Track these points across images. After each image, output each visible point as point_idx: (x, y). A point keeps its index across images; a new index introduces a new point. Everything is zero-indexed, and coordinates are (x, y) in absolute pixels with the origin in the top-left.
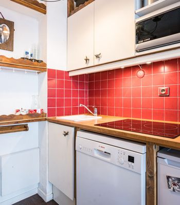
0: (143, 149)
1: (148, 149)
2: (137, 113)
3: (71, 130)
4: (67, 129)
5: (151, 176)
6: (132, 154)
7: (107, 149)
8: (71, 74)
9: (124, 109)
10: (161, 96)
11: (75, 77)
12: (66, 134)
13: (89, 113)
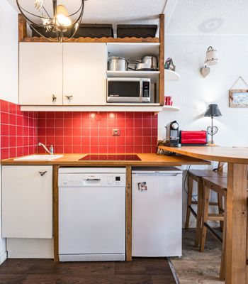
0: (124, 170)
1: (127, 170)
2: (94, 149)
3: (49, 169)
4: (43, 168)
5: (129, 186)
6: (118, 175)
7: (97, 176)
8: (23, 109)
9: (83, 147)
10: (115, 135)
11: (25, 113)
12: (42, 174)
13: (48, 153)
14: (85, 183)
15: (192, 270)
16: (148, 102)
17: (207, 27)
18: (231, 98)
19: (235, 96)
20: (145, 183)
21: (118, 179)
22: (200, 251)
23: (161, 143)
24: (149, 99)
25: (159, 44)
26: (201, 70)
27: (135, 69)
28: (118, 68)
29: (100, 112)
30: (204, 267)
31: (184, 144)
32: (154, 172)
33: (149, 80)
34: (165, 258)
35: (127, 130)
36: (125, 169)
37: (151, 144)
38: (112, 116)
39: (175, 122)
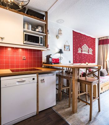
5: (38, 82)
10: (23, 59)
14: (17, 84)
15: (61, 108)
16: (42, 46)
17: (59, 22)
18: (65, 47)
19: (66, 47)
20: (44, 79)
21: (34, 79)
22: (60, 101)
23: (44, 63)
24: (42, 45)
25: (46, 23)
26: (57, 36)
27: (35, 31)
28: (28, 29)
29: (15, 48)
30: (63, 106)
31: (54, 63)
32: (47, 75)
33: (42, 37)
34: (51, 108)
35: (29, 57)
36: (36, 74)
37: (40, 64)
38: (21, 50)
39: (51, 55)
